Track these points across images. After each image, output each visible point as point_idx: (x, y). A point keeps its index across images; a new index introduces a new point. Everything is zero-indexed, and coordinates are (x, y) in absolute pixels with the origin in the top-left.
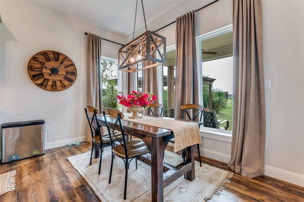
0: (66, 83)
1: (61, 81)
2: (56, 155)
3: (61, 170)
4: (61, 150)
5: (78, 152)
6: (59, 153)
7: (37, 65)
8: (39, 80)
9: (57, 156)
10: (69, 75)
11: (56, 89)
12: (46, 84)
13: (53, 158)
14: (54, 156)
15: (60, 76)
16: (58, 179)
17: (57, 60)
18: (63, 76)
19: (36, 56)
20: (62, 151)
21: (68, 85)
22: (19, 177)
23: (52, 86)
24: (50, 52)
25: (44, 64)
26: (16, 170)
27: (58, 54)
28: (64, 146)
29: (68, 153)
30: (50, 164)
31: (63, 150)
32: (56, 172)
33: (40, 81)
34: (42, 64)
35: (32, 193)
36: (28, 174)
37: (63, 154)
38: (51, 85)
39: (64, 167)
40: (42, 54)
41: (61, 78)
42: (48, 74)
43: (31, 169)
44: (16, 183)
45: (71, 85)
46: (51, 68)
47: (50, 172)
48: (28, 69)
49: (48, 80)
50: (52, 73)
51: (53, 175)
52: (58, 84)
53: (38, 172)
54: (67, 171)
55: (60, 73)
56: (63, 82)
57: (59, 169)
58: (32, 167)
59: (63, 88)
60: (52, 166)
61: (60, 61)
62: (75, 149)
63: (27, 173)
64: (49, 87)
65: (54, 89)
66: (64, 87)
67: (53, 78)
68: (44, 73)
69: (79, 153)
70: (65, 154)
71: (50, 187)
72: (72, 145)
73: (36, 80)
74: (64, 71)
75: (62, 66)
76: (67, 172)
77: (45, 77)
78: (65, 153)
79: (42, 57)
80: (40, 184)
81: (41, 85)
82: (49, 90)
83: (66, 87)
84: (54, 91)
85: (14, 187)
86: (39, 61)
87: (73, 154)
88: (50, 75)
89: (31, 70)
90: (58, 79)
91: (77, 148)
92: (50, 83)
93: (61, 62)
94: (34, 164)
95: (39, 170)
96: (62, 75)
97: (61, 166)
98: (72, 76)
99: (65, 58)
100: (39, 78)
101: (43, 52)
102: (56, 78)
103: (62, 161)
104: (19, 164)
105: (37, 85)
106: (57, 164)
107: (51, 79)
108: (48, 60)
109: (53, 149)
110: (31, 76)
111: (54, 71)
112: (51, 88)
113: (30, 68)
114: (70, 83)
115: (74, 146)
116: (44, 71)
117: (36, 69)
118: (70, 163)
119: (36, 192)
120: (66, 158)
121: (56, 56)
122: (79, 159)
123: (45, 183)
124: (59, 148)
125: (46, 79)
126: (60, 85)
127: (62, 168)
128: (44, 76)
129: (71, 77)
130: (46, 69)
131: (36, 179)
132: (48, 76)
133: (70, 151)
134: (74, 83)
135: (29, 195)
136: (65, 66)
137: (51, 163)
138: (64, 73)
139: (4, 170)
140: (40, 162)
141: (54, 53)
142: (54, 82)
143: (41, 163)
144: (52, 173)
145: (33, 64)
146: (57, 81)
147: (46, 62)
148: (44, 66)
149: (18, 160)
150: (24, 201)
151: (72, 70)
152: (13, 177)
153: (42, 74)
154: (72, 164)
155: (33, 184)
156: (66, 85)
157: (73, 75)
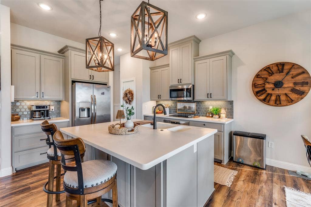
0: (293, 96)
1: (286, 94)
2: (275, 176)
3: (270, 197)
4: (284, 173)
5: (305, 188)
6: (280, 176)
7: (260, 82)
8: (262, 95)
9: (275, 179)
10: (298, 87)
11: (280, 104)
12: (268, 99)
13: (271, 179)
14: (273, 176)
15: (285, 89)
16: (263, 204)
17: (281, 71)
18: (290, 89)
19: (259, 73)
20: (285, 176)
21: (296, 99)
22: (237, 178)
23: (276, 101)
24: (273, 65)
25: (267, 80)
26: (238, 171)
27: (283, 64)
28: (290, 171)
29: (289, 182)
30: (264, 183)
31: (287, 175)
32: (265, 196)
33: (263, 97)
34: (265, 79)
35: (238, 199)
36: (243, 181)
37: (283, 179)
38: (274, 100)
39: (276, 196)
40: (265, 70)
41: (286, 91)
42: (271, 89)
43: (247, 178)
44: (233, 182)
45: (302, 98)
46: (274, 82)
47: (259, 191)
48: (252, 86)
49: (271, 95)
50: (275, 86)
51: (260, 197)
52: (283, 98)
53: (250, 184)
54: (277, 203)
55: (285, 86)
56: (289, 95)
57: (269, 195)
58: (249, 176)
59: (289, 102)
60: (264, 186)
61: (285, 71)
62: (303, 182)
63: (243, 179)
64: (272, 102)
65: (278, 104)
66: (291, 102)
67: (277, 92)
68: (267, 88)
69: (305, 191)
70: (285, 182)
71: (252, 205)
72: (302, 175)
73: (259, 96)
74: (291, 83)
75: (289, 77)
76: (275, 204)
77: (268, 92)
78: (286, 180)
79: (265, 72)
80: (246, 196)
81: (264, 101)
82: (272, 105)
83: (293, 102)
84: (278, 106)
85: (231, 184)
86: (262, 78)
87: (296, 186)
88: (273, 90)
89: (255, 87)
90: (283, 92)
91: (308, 182)
92: (273, 98)
93: (287, 73)
94: (252, 175)
95: (252, 182)
96: (288, 87)
97: (273, 192)
98: (302, 86)
99: (292, 67)
100: (262, 94)
101: (265, 68)
102: (279, 92)
103: (278, 187)
104: (242, 168)
105: (260, 100)
106: (271, 187)
107: (274, 94)
108: (271, 74)
109: (276, 168)
110: (255, 93)
111: (278, 85)
112: (274, 103)
113: (254, 85)
114: (298, 96)
115: (304, 178)
116: (267, 86)
117: (259, 86)
118: (285, 196)
119: (240, 201)
120: (284, 186)
121: (280, 67)
122: (300, 198)
123: (250, 198)
124: (283, 171)
125: (269, 94)
126: (284, 99)
127: (273, 195)
128: (266, 92)
129: (301, 88)
130: (269, 84)
131: (246, 190)
132: (271, 91)
133: (295, 181)
134: (306, 96)
135: (235, 199)
136: (292, 76)
137: (266, 182)
138: (291, 85)
139: (232, 167)
140: (257, 175)
141: (277, 65)
142: (278, 96)
143: (258, 177)
144: (261, 193)
145: (256, 81)
146: (281, 95)
147: (269, 77)
148: (267, 81)
149: (243, 164)
150: (230, 201)
151: (303, 79)
152: (233, 176)
153: (264, 90)
154: (287, 198)
155: (241, 191)
156: (293, 99)
157: (305, 86)
